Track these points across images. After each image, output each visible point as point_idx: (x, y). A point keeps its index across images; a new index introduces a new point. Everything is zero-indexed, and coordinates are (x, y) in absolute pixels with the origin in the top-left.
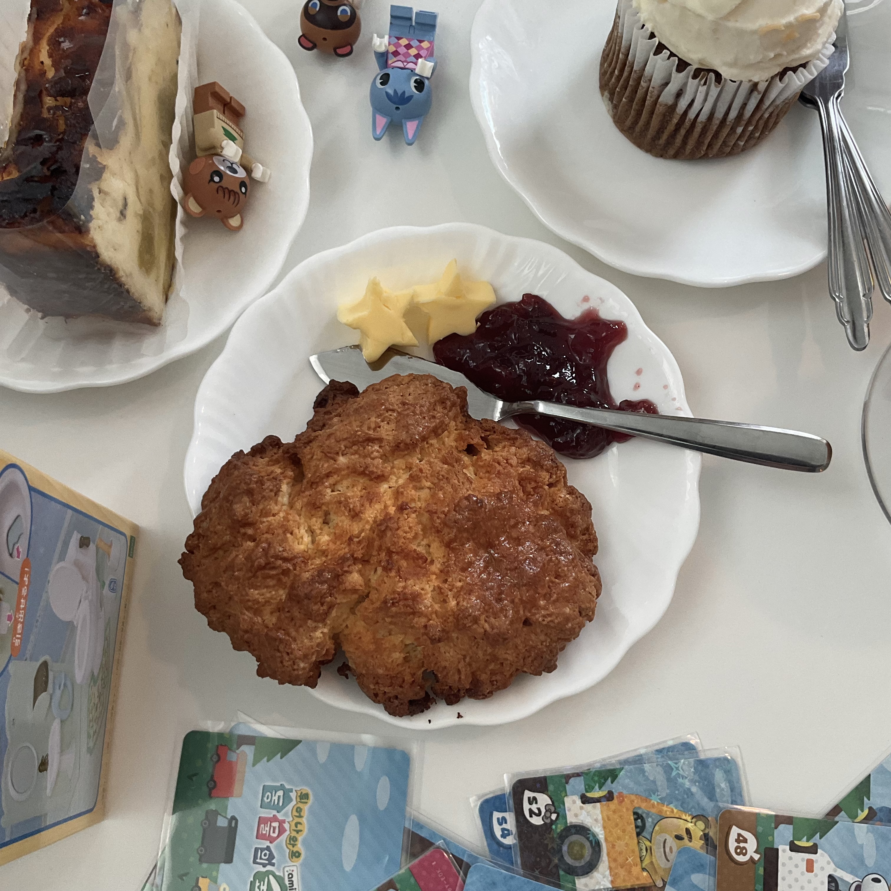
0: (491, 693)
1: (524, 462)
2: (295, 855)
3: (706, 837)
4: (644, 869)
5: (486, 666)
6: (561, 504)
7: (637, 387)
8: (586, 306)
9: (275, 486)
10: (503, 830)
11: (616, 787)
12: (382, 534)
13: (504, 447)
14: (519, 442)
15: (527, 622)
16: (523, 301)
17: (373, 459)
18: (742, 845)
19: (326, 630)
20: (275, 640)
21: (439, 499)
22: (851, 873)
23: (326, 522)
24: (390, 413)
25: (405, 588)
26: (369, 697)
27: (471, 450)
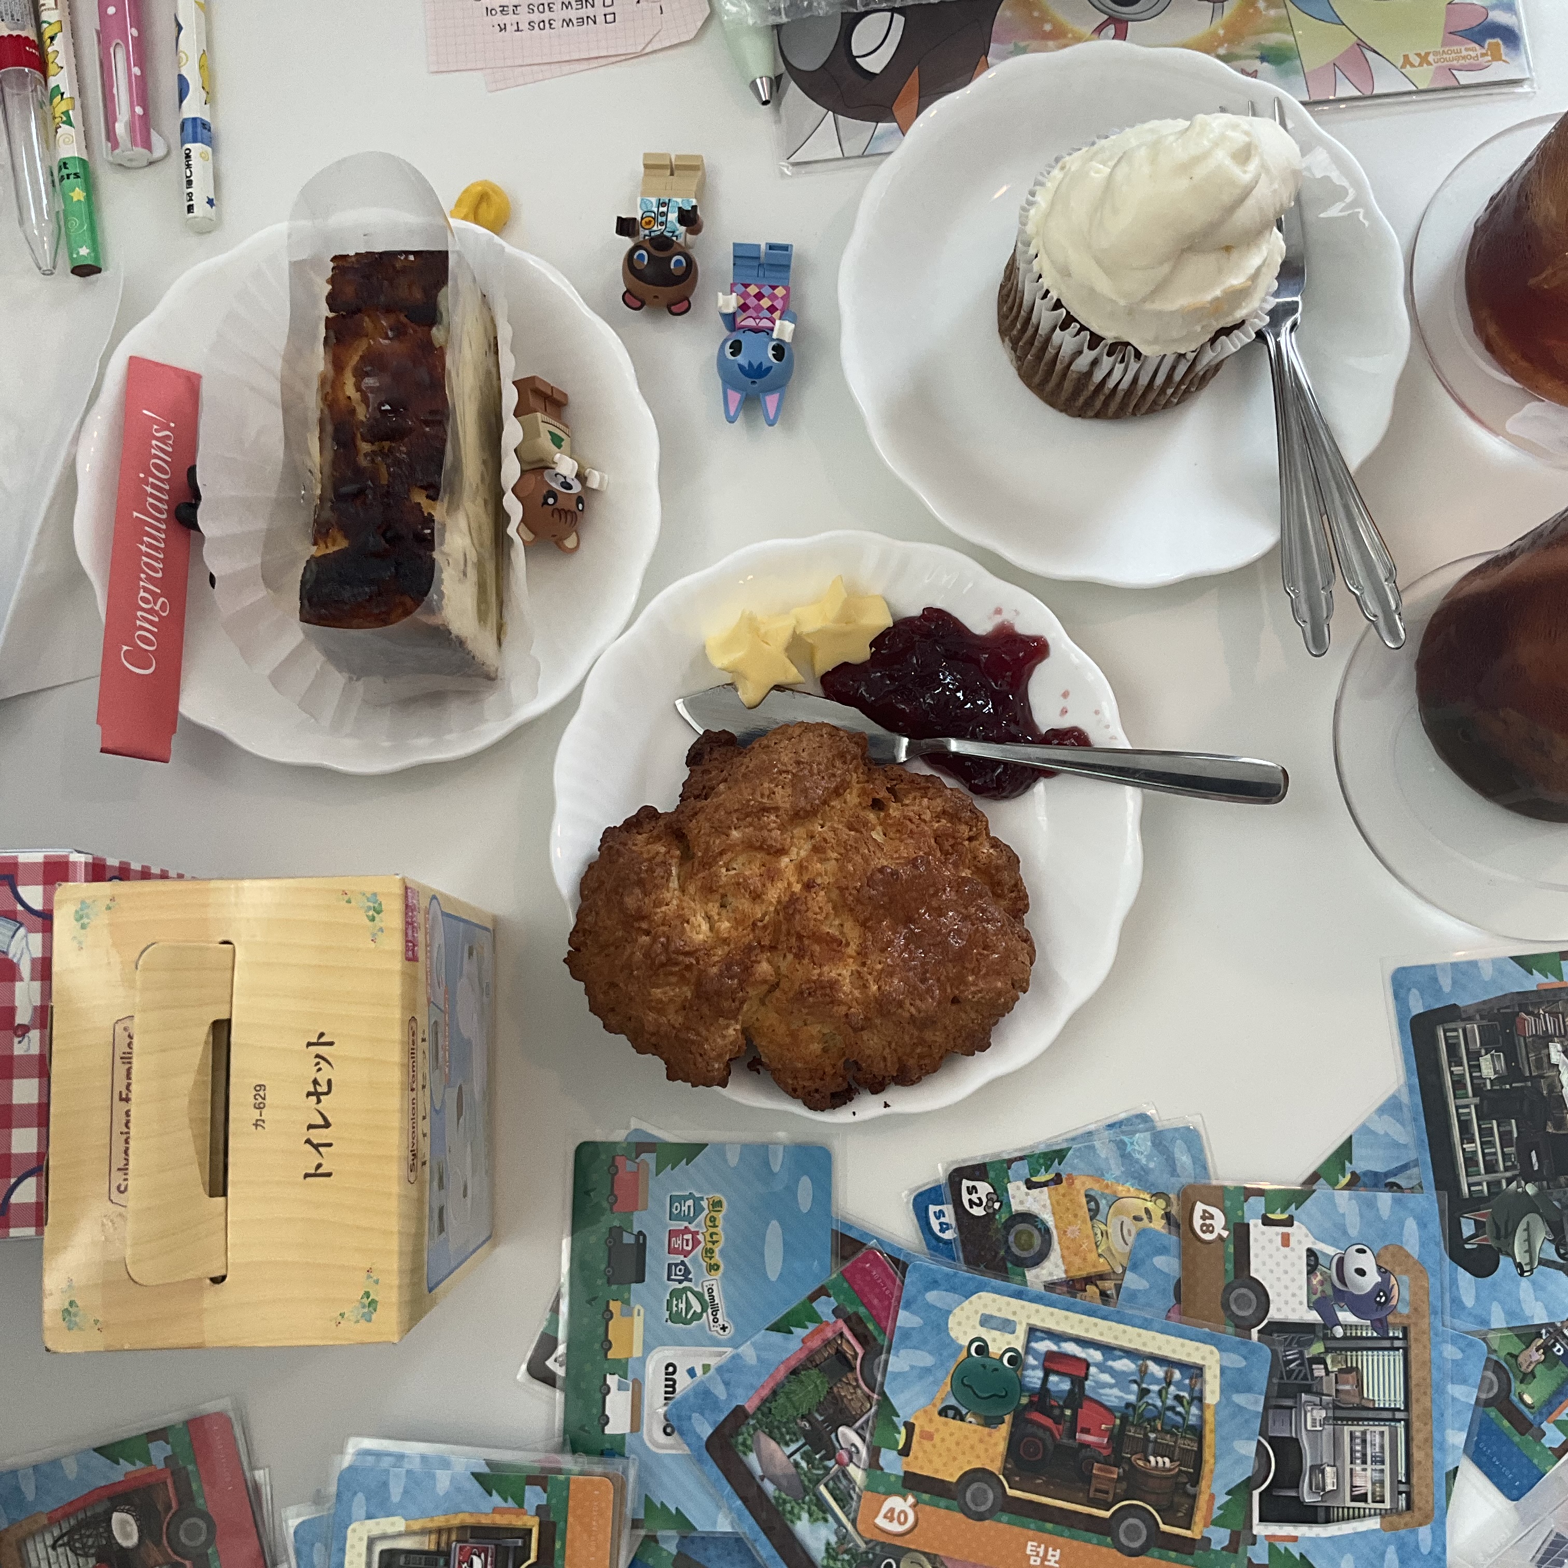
0: (919, 1079)
1: (937, 817)
2: (714, 1268)
3: (1167, 1216)
4: (1100, 1255)
5: (913, 1050)
6: (984, 861)
7: (1064, 712)
8: (998, 620)
9: (666, 872)
10: (941, 1224)
11: (1064, 1169)
12: (789, 918)
13: (915, 798)
14: (931, 792)
15: (955, 1001)
16: (923, 616)
17: (770, 831)
18: (1208, 1222)
19: (738, 1027)
20: (686, 1041)
21: (848, 872)
22: (1332, 1245)
23: (723, 906)
24: (784, 775)
25: (820, 975)
26: (787, 1092)
27: (877, 805)
